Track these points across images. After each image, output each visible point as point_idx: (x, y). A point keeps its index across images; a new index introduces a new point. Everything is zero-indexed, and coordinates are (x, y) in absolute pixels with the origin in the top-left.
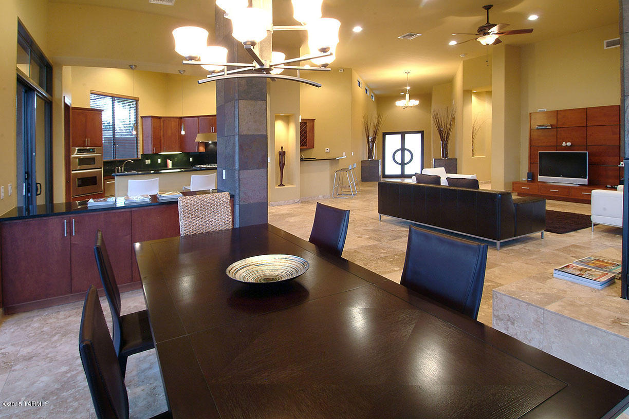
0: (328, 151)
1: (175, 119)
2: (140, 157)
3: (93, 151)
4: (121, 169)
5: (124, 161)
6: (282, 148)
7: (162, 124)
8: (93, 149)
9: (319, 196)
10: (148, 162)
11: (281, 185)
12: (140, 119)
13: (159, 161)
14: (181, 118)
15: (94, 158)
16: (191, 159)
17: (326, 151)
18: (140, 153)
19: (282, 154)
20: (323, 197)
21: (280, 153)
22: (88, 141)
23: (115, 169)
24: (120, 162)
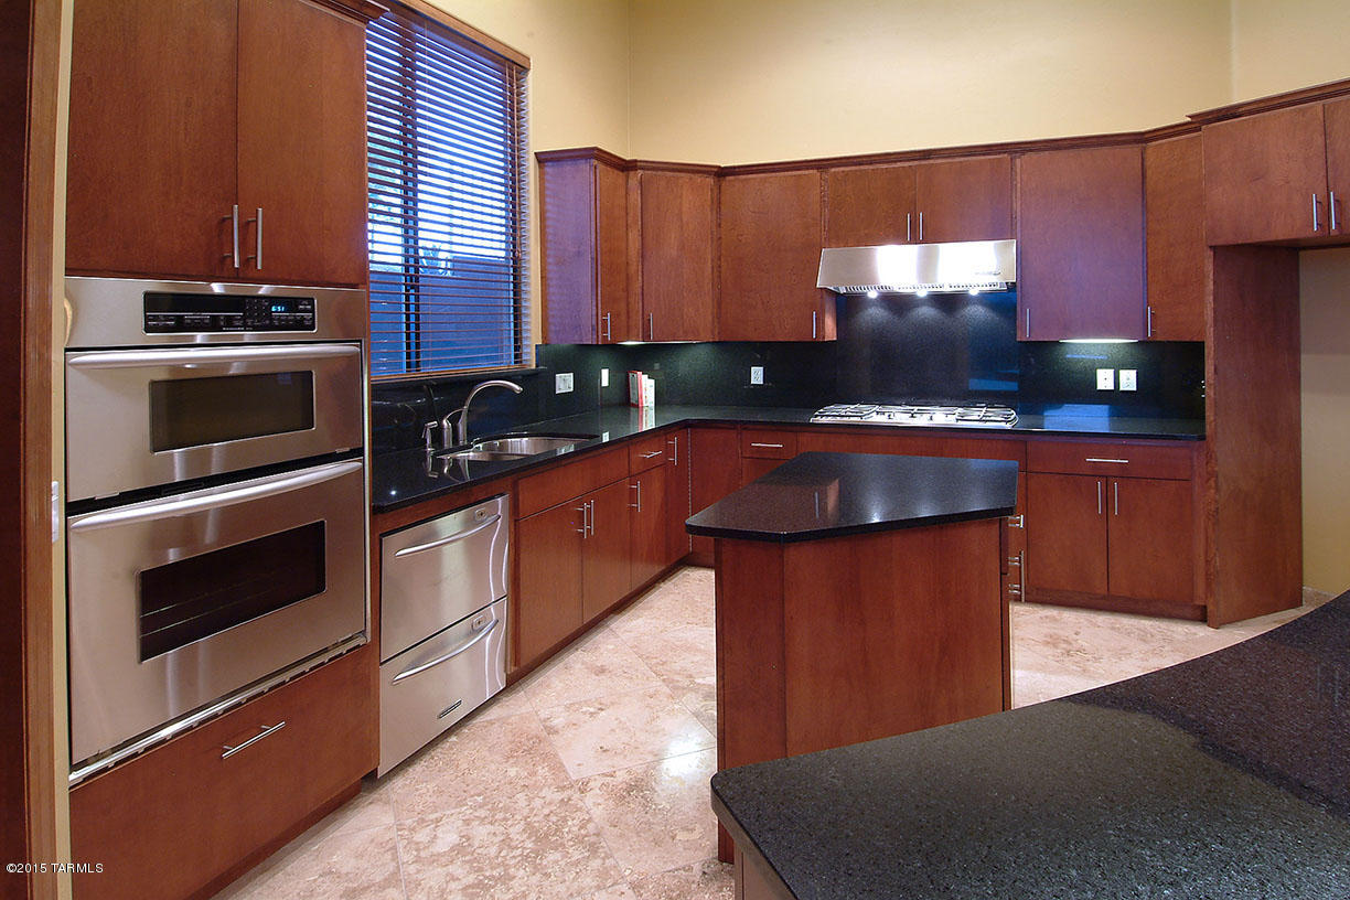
1: (698, 178)
2: (531, 360)
4: (455, 430)
5: (469, 382)
7: (635, 197)
8: (291, 303)
10: (565, 383)
12: (531, 165)
13: (605, 376)
14: (722, 173)
16: (757, 375)
18: (533, 336)
22: (247, 227)
23: (422, 428)
24: (454, 390)
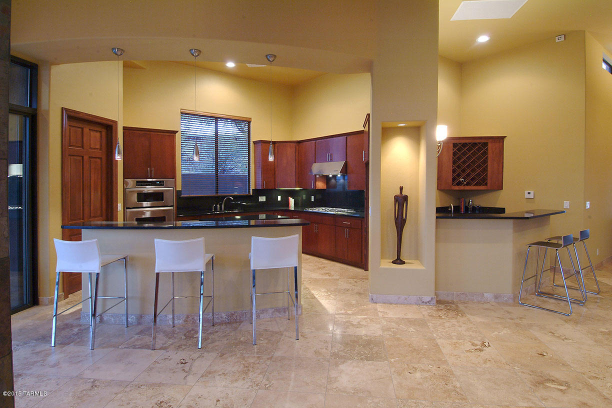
0: (531, 196)
2: (251, 193)
3: (161, 184)
4: (221, 207)
6: (401, 189)
7: (276, 150)
8: (160, 182)
9: (485, 295)
10: (262, 199)
11: (399, 261)
12: (252, 145)
13: (279, 198)
15: (163, 193)
16: (313, 198)
17: (527, 196)
18: (253, 187)
19: (401, 200)
20: (496, 297)
21: (396, 199)
22: (151, 171)
